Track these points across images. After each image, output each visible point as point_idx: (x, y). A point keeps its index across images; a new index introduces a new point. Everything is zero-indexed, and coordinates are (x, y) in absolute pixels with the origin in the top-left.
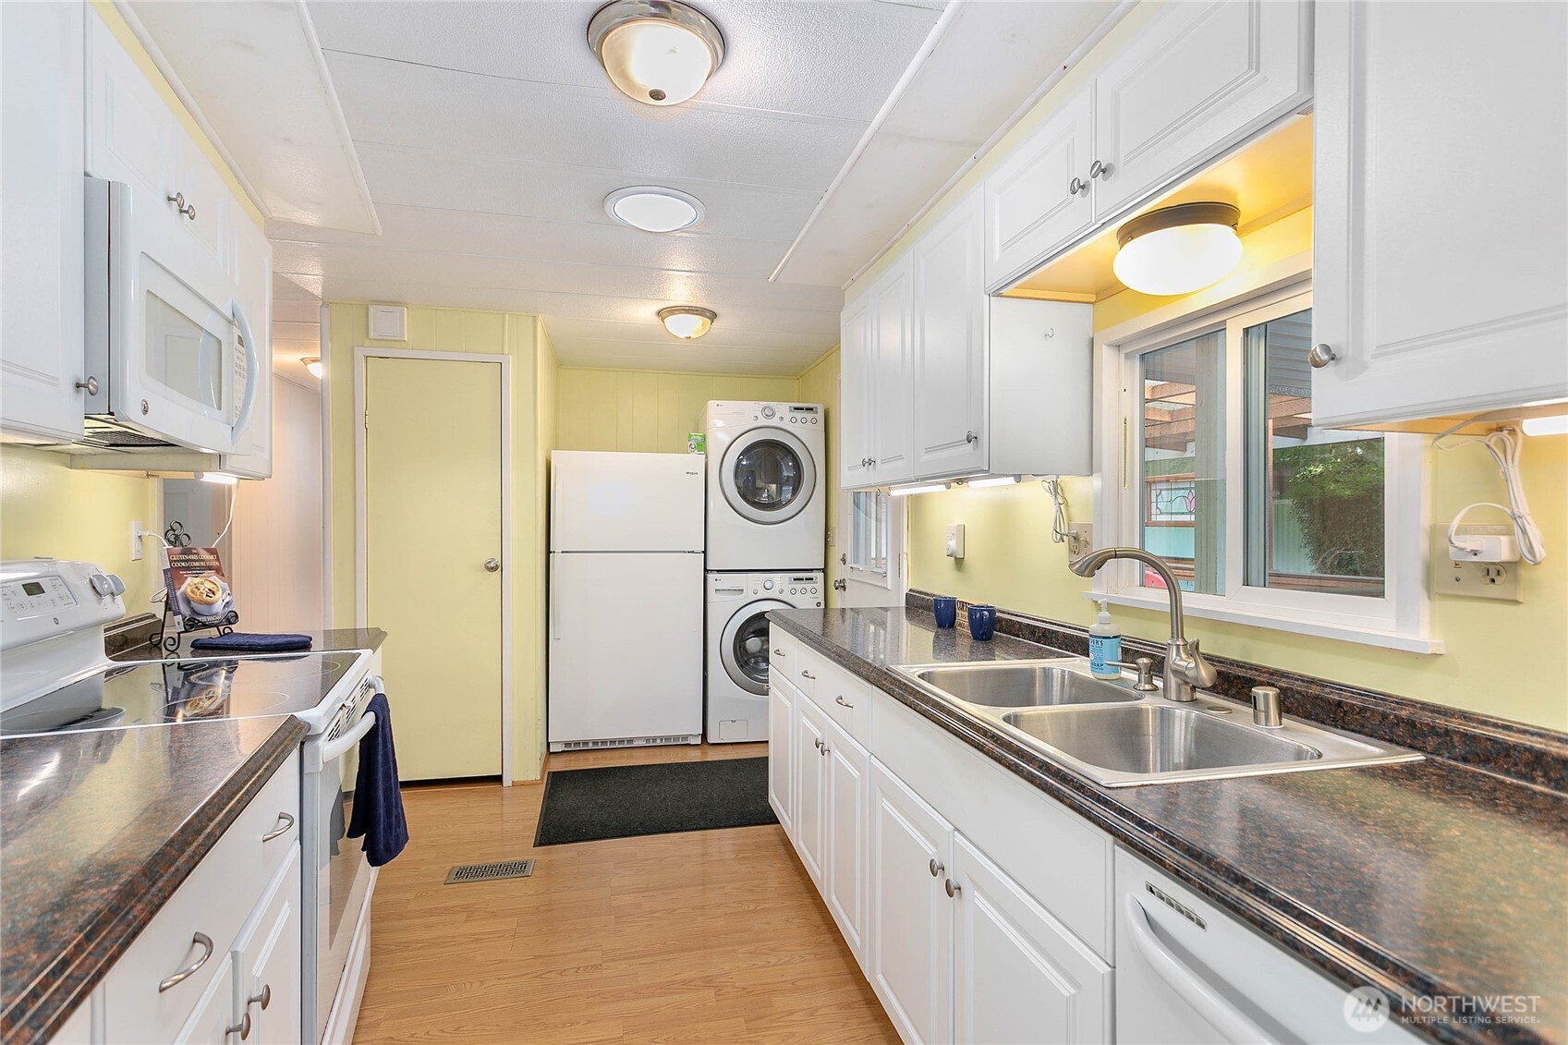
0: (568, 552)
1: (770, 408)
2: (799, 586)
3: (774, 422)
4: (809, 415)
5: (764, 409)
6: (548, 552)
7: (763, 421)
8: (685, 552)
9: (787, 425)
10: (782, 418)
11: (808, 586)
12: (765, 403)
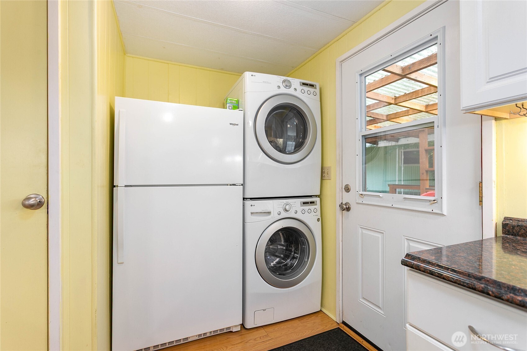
0: (131, 186)
1: (289, 81)
2: (306, 208)
3: (291, 91)
4: (311, 90)
5: (284, 81)
6: (112, 186)
7: (283, 90)
8: (227, 185)
9: (298, 94)
10: (295, 89)
11: (312, 207)
12: (285, 78)
